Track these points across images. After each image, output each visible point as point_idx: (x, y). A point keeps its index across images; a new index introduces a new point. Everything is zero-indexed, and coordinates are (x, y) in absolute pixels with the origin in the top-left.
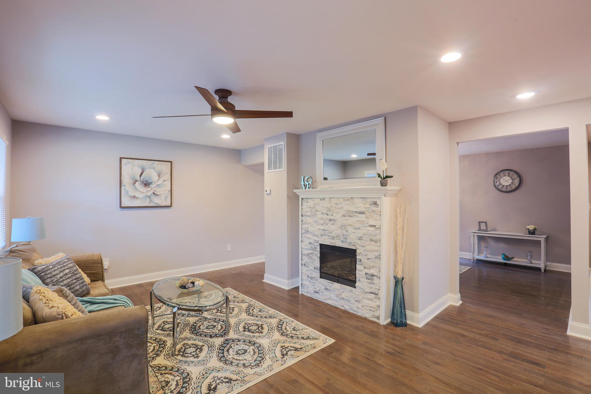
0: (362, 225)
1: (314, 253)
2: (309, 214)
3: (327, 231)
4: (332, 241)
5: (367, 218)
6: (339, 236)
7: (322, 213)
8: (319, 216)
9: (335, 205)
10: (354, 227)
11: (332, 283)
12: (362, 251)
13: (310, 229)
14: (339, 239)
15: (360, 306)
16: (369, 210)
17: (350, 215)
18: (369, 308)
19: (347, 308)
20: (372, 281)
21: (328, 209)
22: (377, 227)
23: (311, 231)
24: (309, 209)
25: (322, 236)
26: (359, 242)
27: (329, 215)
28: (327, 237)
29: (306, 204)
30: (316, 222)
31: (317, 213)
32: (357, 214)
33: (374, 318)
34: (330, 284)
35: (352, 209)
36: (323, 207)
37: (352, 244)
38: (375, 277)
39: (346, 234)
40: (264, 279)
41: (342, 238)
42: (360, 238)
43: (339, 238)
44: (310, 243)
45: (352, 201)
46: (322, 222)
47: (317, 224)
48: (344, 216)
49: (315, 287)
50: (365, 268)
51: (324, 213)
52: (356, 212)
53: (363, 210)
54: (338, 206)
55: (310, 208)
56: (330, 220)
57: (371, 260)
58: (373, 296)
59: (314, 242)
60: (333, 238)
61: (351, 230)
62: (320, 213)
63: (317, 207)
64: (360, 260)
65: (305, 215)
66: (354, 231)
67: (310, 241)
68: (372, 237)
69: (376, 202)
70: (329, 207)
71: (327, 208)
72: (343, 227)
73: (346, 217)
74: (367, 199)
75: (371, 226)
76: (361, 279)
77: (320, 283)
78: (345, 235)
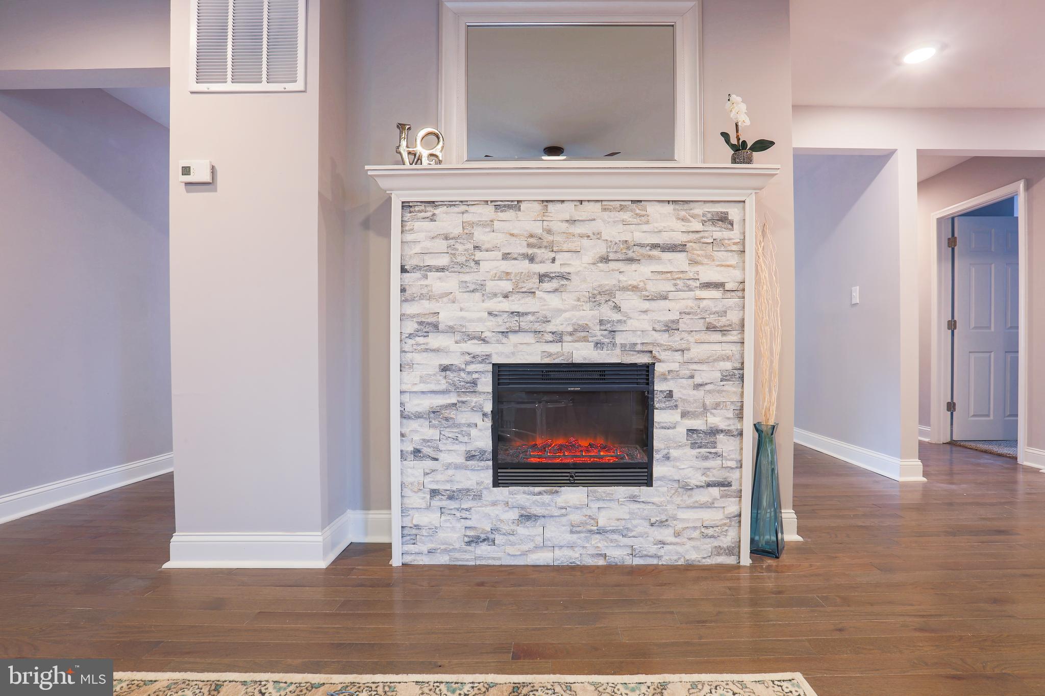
0: (675, 285)
1: (463, 402)
2: (444, 261)
3: (530, 318)
4: (554, 348)
5: (693, 262)
6: (585, 328)
7: (506, 256)
8: (491, 264)
9: (566, 225)
10: (647, 293)
11: (557, 492)
12: (674, 366)
13: (447, 315)
14: (585, 339)
15: (666, 534)
16: (702, 238)
17: (630, 254)
18: (703, 530)
19: (618, 554)
20: (713, 450)
21: (532, 240)
22: (728, 287)
23: (451, 324)
24: (442, 245)
25: (506, 337)
26: (663, 338)
27: (537, 260)
28: (529, 338)
29: (427, 225)
30: (479, 288)
31: (478, 255)
32: (655, 253)
33: (719, 554)
34: (546, 498)
35: (639, 235)
36: (512, 235)
37: (639, 348)
38: (720, 437)
39: (616, 316)
40: (168, 559)
41: (598, 333)
42: (670, 327)
43: (583, 334)
44: (445, 369)
45: (638, 211)
46: (507, 286)
47: (483, 295)
48: (605, 259)
49: (469, 523)
50: (684, 415)
51: (515, 256)
52: (655, 246)
53: (679, 238)
54: (578, 229)
55: (446, 238)
56: (542, 277)
57: (708, 387)
58: (715, 491)
59: (467, 364)
60: (558, 338)
61: (630, 302)
62: (499, 255)
63: (480, 236)
64: (670, 394)
65: (417, 268)
66: (646, 305)
67: (446, 362)
68: (712, 319)
69: (727, 213)
70: (539, 231)
71: (531, 236)
72: (602, 299)
73: (612, 265)
74: (692, 205)
75: (707, 285)
76: (674, 453)
77: (494, 504)
78: (609, 322)
